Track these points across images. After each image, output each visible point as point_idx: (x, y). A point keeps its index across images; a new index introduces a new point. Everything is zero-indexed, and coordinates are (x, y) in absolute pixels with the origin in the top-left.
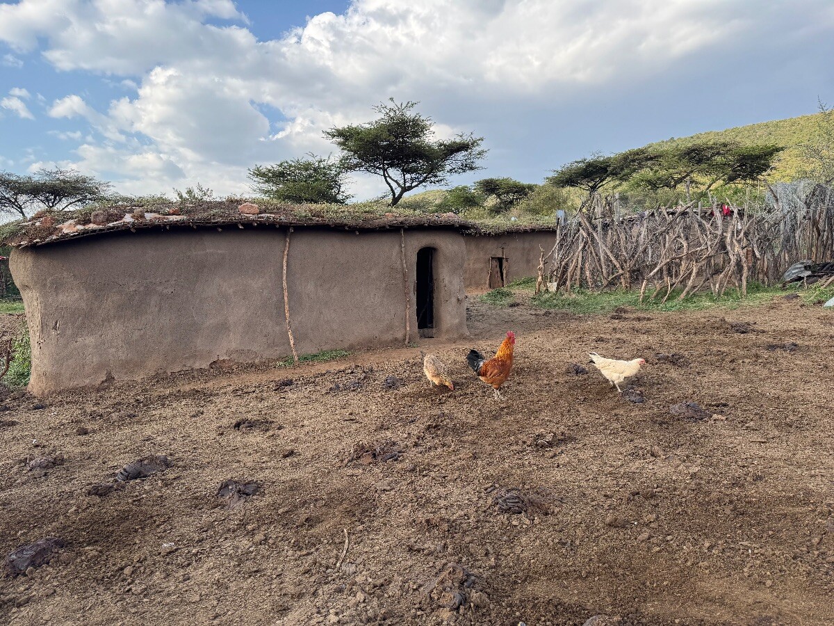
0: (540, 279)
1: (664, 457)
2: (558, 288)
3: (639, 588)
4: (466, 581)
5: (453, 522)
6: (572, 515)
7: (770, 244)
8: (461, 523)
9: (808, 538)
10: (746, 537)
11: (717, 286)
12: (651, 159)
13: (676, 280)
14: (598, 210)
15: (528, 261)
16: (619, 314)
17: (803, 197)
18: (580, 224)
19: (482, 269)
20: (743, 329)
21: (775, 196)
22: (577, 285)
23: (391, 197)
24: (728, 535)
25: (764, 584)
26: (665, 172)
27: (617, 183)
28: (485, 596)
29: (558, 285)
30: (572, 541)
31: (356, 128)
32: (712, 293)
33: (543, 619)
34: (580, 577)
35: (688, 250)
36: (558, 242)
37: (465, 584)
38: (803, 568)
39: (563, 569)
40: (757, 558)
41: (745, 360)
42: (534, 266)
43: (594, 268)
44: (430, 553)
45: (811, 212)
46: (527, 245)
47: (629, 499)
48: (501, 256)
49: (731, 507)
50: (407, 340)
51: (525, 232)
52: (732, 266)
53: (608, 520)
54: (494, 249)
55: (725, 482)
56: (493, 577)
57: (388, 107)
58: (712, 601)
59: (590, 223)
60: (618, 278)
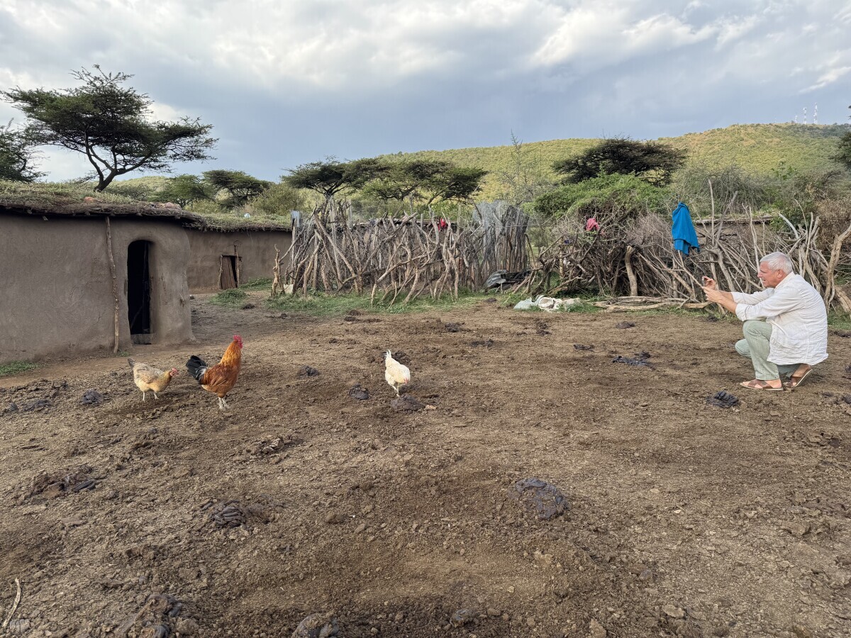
0: (275, 280)
1: (384, 449)
2: (295, 290)
3: (354, 579)
4: (171, 609)
5: (161, 548)
6: (292, 518)
7: (476, 255)
8: (171, 548)
9: (494, 506)
10: (447, 513)
11: (435, 290)
12: (382, 170)
13: (402, 285)
14: (332, 215)
15: (264, 262)
16: (352, 316)
17: (500, 216)
18: (315, 227)
19: (212, 268)
20: (453, 328)
21: (479, 214)
22: (313, 288)
23: (97, 179)
24: (433, 514)
25: (459, 553)
26: (393, 183)
27: (352, 189)
28: (193, 622)
29: (294, 287)
30: (292, 545)
31: (48, 93)
32: (431, 297)
33: (257, 631)
34: (298, 580)
35: (412, 257)
36: (294, 242)
37: (170, 613)
38: (489, 532)
39: (280, 576)
40: (454, 531)
41: (454, 355)
42: (270, 267)
43: (329, 272)
44: (132, 587)
45: (506, 229)
46: (262, 244)
47: (349, 493)
48: (233, 254)
49: (436, 487)
50: (116, 348)
51: (260, 230)
52: (446, 274)
53: (328, 518)
54: (225, 246)
55: (433, 466)
56: (204, 599)
57: (93, 75)
58: (416, 577)
59: (325, 226)
60: (352, 281)
